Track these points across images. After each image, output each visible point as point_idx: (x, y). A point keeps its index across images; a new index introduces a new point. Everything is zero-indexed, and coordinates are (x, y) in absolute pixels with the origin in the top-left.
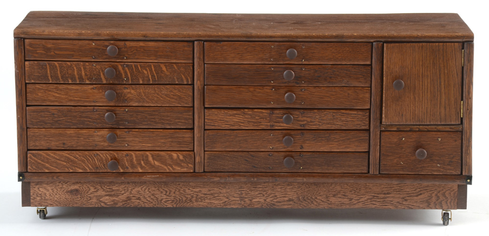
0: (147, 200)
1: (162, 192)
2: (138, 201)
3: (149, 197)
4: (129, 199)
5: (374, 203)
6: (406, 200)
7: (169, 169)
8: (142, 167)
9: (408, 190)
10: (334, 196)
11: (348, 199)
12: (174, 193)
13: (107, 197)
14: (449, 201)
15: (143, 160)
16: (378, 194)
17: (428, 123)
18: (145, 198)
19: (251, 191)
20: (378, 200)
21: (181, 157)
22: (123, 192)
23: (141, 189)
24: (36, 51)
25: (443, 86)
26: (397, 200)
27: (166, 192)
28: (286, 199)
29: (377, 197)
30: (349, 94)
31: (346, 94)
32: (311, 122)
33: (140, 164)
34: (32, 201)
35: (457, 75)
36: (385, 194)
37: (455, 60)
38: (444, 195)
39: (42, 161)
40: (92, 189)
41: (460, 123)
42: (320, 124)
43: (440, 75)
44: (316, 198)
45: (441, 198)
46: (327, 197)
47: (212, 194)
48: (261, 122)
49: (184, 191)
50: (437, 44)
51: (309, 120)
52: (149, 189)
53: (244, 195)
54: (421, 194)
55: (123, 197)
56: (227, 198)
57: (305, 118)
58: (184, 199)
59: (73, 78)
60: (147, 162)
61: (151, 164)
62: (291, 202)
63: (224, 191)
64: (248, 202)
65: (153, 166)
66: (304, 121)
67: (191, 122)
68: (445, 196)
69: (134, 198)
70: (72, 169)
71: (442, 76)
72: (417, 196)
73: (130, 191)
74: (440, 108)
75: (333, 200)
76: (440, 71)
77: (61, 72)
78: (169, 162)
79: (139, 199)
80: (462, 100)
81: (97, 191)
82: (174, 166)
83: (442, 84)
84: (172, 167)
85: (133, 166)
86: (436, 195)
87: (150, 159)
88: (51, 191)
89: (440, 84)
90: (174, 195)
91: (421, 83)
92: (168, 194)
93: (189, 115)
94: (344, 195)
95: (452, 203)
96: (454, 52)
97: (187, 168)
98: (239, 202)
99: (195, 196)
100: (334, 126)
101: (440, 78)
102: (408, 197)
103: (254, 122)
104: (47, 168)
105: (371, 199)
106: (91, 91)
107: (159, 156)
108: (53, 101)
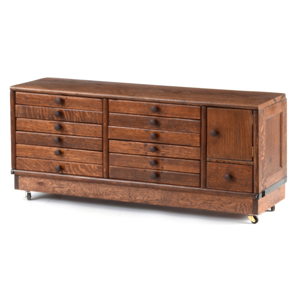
0: (79, 192)
1: (87, 188)
2: (74, 192)
3: (80, 190)
4: (69, 190)
5: (204, 206)
6: (223, 206)
7: (89, 174)
8: (75, 172)
9: (224, 200)
10: (182, 199)
11: (190, 202)
12: (94, 189)
13: (58, 188)
14: (248, 209)
15: (76, 167)
16: (207, 201)
17: (233, 159)
18: (78, 191)
19: (135, 192)
20: (207, 205)
21: (96, 168)
22: (66, 186)
23: (76, 185)
24: (21, 99)
25: (241, 136)
26: (217, 206)
27: (89, 188)
28: (155, 199)
29: (206, 202)
30: (188, 137)
31: (187, 137)
32: (168, 152)
33: (74, 170)
34: (19, 187)
35: (250, 130)
36: (211, 201)
37: (248, 121)
38: (245, 204)
39: (23, 163)
40: (50, 183)
41: (252, 160)
42: (173, 154)
43: (240, 129)
44: (172, 200)
45: (243, 207)
46: (178, 200)
47: (114, 192)
48: (139, 150)
49: (99, 188)
50: (238, 110)
51: (166, 151)
52: (80, 186)
53: (131, 194)
54: (231, 203)
55: (66, 189)
56: (122, 195)
57: (164, 150)
58: (99, 193)
59: (40, 116)
60: (78, 169)
61: (80, 171)
62: (158, 201)
63: (120, 190)
64: (134, 199)
65: (81, 172)
66: (164, 151)
67: (101, 147)
68: (245, 206)
69: (72, 190)
70: (39, 169)
71: (241, 130)
72: (229, 204)
73: (70, 186)
74: (240, 150)
75: (181, 202)
76: (239, 126)
77: (33, 112)
78: (90, 170)
79: (74, 191)
80: (253, 146)
81: (52, 184)
82: (92, 173)
83: (241, 135)
84: (91, 173)
85: (70, 171)
86: (240, 204)
87: (79, 167)
88: (29, 182)
89: (240, 135)
90: (93, 191)
91: (229, 133)
92: (90, 189)
93: (100, 143)
94: (188, 200)
95: (249, 210)
96: (247, 116)
97: (99, 174)
98: (129, 198)
99: (104, 192)
100: (181, 156)
101: (240, 131)
102: (224, 204)
103: (136, 150)
104: (26, 168)
105: (203, 203)
106: (48, 124)
107: (84, 166)
108: (29, 129)
